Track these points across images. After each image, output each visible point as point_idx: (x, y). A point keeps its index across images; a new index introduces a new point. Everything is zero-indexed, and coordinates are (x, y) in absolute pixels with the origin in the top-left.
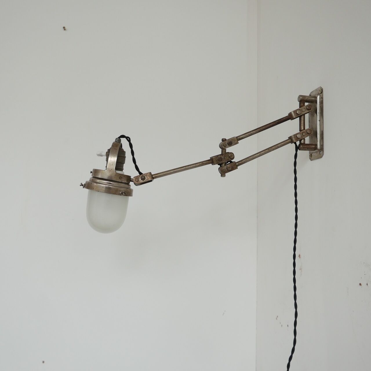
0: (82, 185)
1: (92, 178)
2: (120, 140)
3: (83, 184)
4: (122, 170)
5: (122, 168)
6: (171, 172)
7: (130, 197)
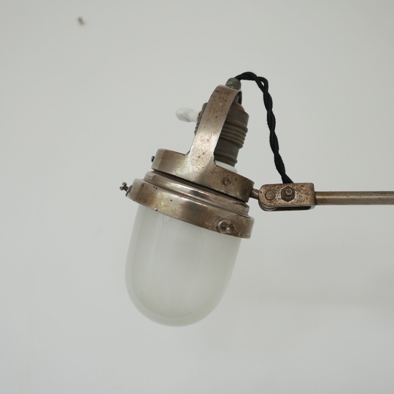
0: (125, 187)
1: (152, 172)
2: (238, 86)
3: (128, 186)
4: (232, 161)
5: (232, 157)
6: (371, 197)
7: (243, 240)
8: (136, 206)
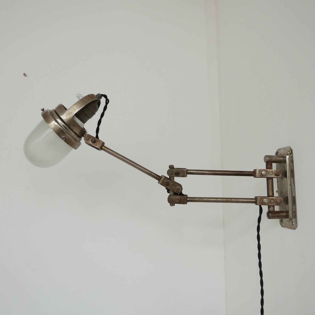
1: (54, 110)
2: (101, 98)
3: (44, 110)
5: (85, 120)
8: (42, 118)
